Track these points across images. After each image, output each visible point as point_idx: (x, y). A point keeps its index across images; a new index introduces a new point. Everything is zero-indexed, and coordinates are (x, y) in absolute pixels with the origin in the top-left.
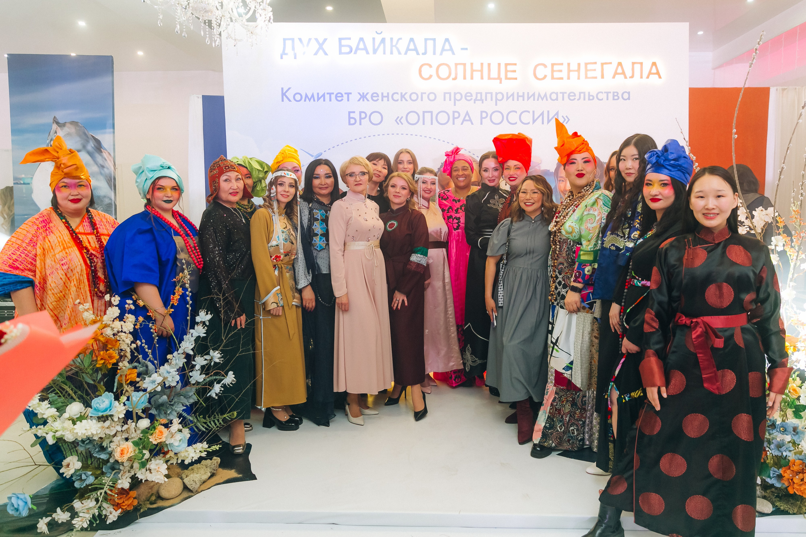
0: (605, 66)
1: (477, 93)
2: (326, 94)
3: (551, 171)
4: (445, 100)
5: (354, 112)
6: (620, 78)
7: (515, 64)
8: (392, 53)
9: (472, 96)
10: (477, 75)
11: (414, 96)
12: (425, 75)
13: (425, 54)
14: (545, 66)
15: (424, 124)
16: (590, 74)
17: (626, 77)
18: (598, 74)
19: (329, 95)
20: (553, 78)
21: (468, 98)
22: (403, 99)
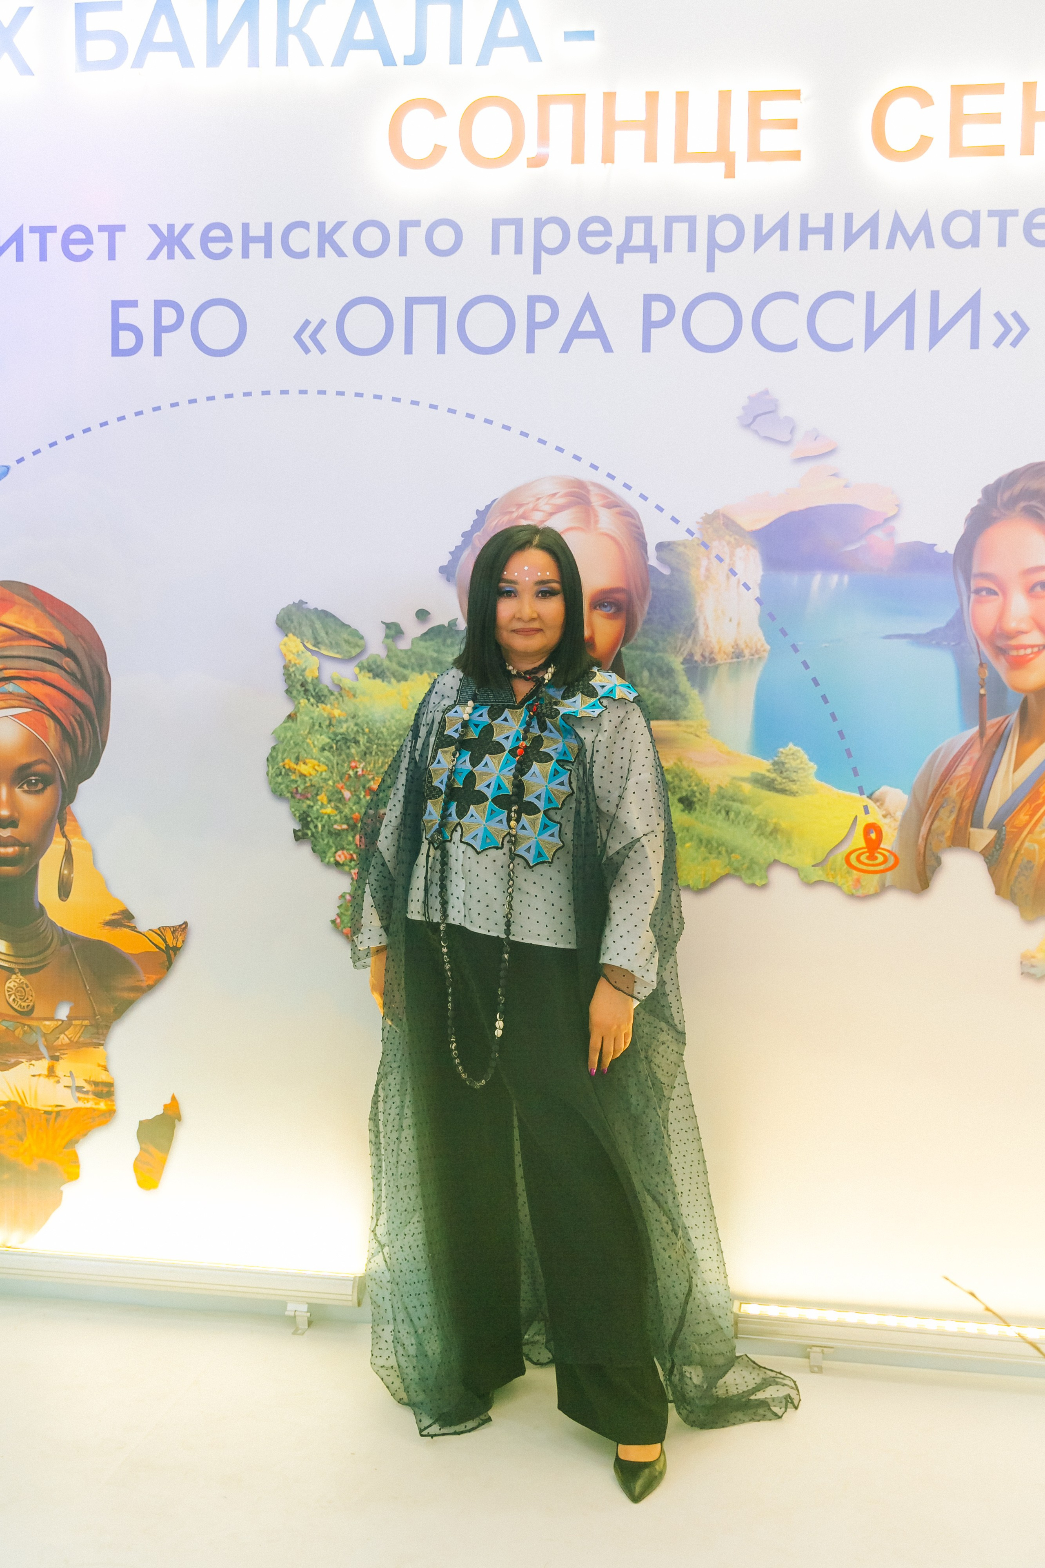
1: (630, 222)
2: (26, 231)
3: (940, 549)
4: (495, 250)
5: (133, 304)
7: (795, 94)
8: (282, 59)
9: (608, 231)
10: (630, 143)
11: (371, 239)
12: (416, 149)
13: (414, 59)
14: (924, 98)
15: (408, 350)
19: (36, 236)
20: (957, 149)
21: (595, 242)
22: (328, 247)
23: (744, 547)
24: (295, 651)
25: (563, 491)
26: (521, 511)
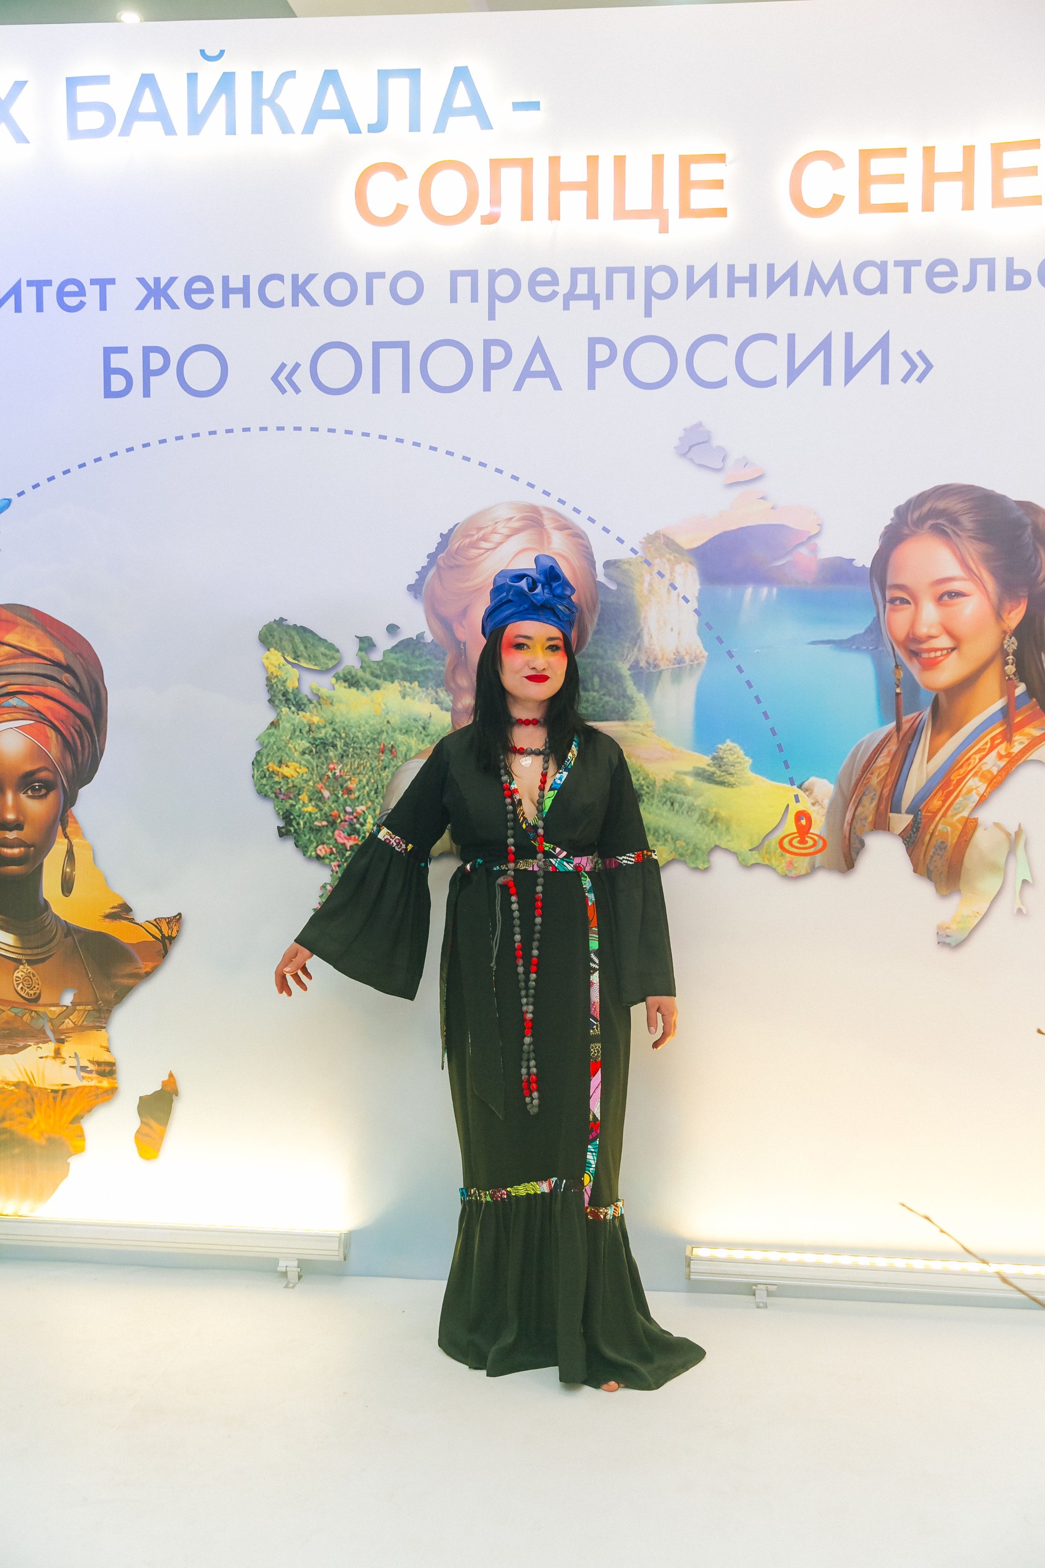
1: (575, 273)
2: (24, 284)
3: (858, 563)
4: (454, 299)
5: (123, 350)
7: (721, 158)
8: (257, 128)
9: (555, 281)
10: (573, 202)
11: (341, 289)
12: (380, 207)
13: (377, 127)
14: (835, 161)
15: (376, 389)
16: (1013, 187)
19: (33, 289)
20: (866, 206)
21: (543, 291)
22: (301, 297)
23: (683, 564)
24: (276, 664)
25: (518, 516)
26: (481, 533)
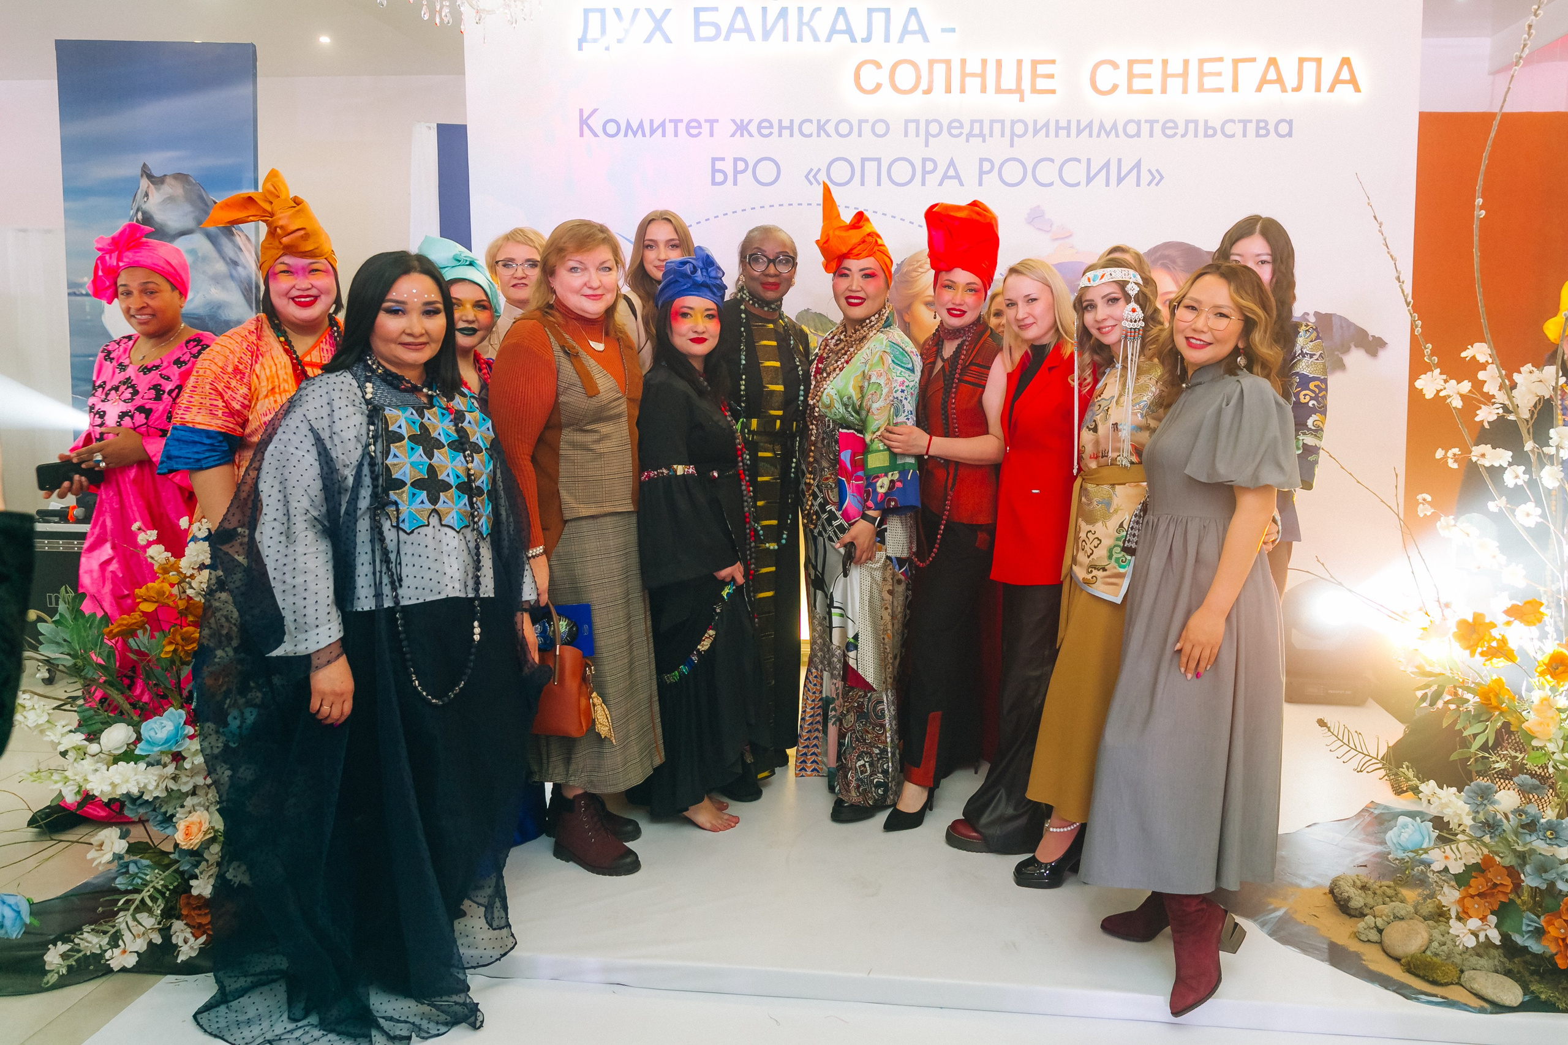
0: (1240, 65)
1: (973, 122)
2: (667, 121)
4: (906, 135)
5: (723, 159)
6: (1272, 91)
7: (1053, 62)
8: (800, 38)
9: (961, 127)
10: (973, 84)
11: (844, 128)
12: (868, 84)
13: (867, 39)
14: (1115, 66)
15: (863, 184)
16: (1209, 82)
17: (1284, 90)
18: (1226, 81)
19: (673, 124)
20: (1130, 90)
21: (955, 132)
22: (822, 132)
26: (918, 264)
